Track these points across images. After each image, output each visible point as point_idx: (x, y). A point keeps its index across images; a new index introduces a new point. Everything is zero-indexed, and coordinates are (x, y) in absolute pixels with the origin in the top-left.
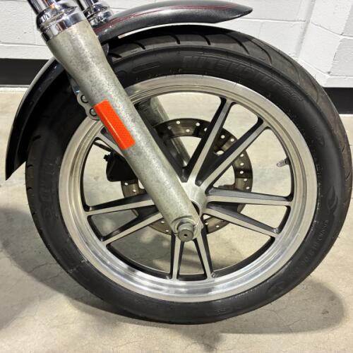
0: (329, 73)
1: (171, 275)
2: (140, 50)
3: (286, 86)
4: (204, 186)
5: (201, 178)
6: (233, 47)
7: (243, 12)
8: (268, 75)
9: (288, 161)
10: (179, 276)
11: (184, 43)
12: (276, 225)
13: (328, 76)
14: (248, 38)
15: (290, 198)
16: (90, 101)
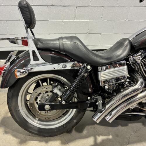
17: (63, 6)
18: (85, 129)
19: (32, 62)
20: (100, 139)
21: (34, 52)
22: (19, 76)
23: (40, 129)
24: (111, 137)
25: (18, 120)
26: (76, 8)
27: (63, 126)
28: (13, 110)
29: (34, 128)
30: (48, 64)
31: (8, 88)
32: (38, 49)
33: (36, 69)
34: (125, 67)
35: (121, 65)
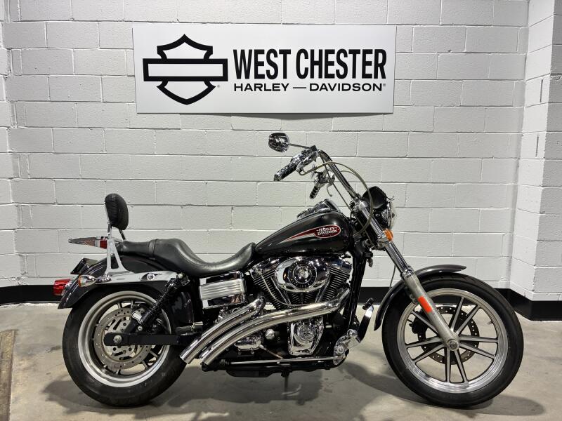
0: (533, 291)
1: (446, 381)
2: (429, 281)
3: (483, 292)
4: (458, 332)
5: (455, 329)
6: (462, 279)
7: (464, 268)
8: (476, 288)
9: (492, 322)
10: (450, 382)
11: (444, 278)
12: (494, 353)
13: (533, 293)
14: (467, 276)
15: (497, 339)
16: (414, 297)
17: (208, 206)
18: (188, 403)
19: (109, 269)
20: (204, 416)
21: (113, 259)
22: (84, 284)
23: (104, 386)
24: (226, 414)
25: (72, 366)
26: (232, 208)
27: (143, 383)
28: (68, 347)
29: (93, 383)
30: (131, 272)
31: (71, 309)
32: (120, 253)
33: (114, 280)
34: (240, 280)
35: (231, 277)
